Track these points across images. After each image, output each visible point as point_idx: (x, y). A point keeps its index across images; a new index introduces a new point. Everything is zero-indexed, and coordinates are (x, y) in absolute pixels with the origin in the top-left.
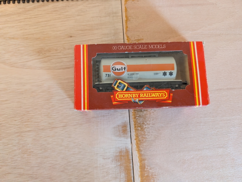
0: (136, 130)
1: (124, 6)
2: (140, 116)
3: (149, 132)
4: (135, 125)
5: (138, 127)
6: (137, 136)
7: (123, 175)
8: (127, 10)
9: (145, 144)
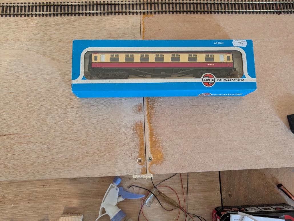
0: (148, 109)
1: (142, 21)
2: (151, 100)
3: (157, 111)
4: (147, 105)
5: (149, 107)
6: (148, 113)
7: (138, 140)
8: (144, 24)
9: (154, 119)
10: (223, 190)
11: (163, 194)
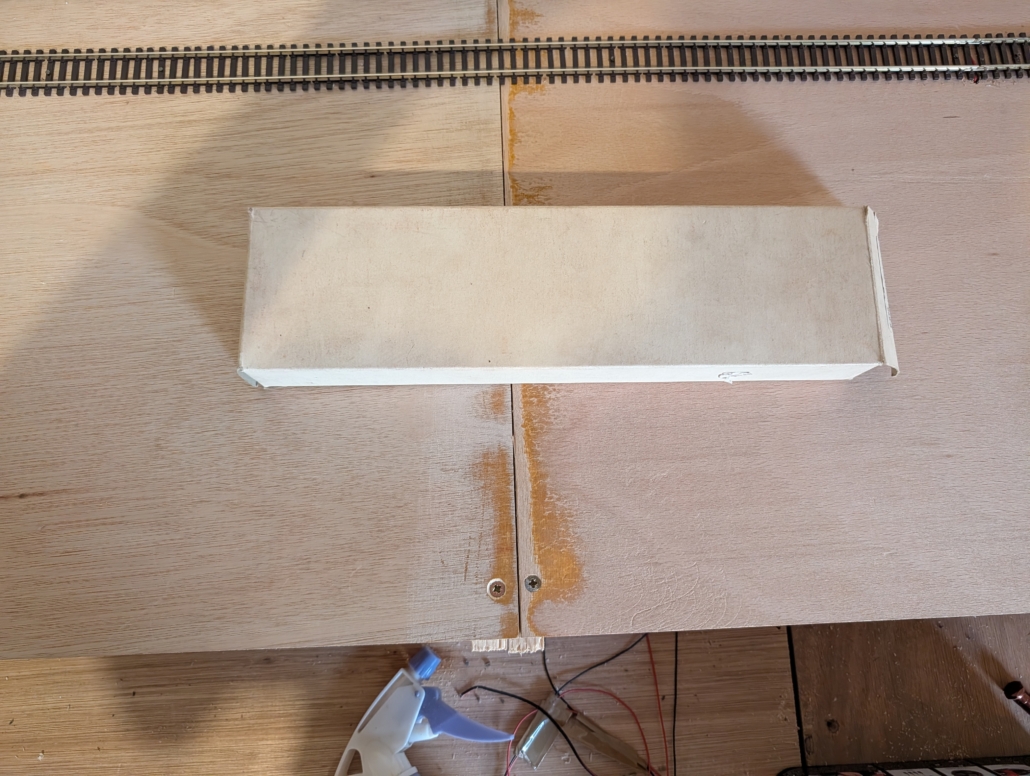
0: (527, 404)
1: (507, 104)
5: (531, 397)
6: (528, 418)
8: (515, 116)
10: (806, 705)
11: (587, 718)
